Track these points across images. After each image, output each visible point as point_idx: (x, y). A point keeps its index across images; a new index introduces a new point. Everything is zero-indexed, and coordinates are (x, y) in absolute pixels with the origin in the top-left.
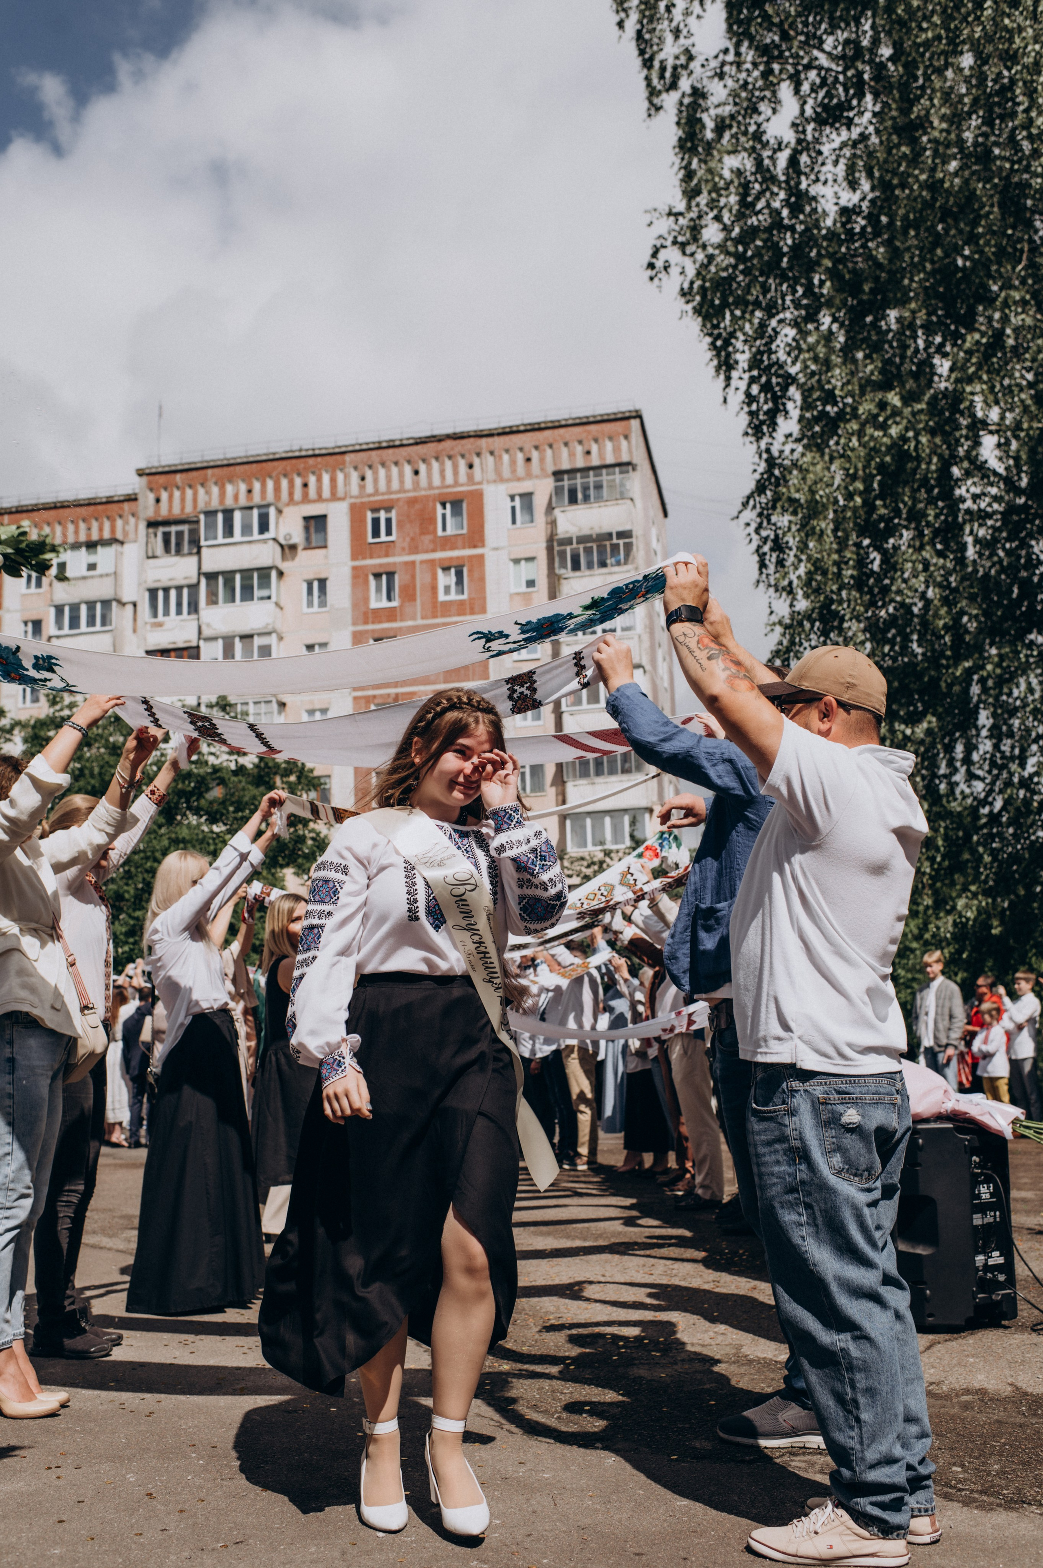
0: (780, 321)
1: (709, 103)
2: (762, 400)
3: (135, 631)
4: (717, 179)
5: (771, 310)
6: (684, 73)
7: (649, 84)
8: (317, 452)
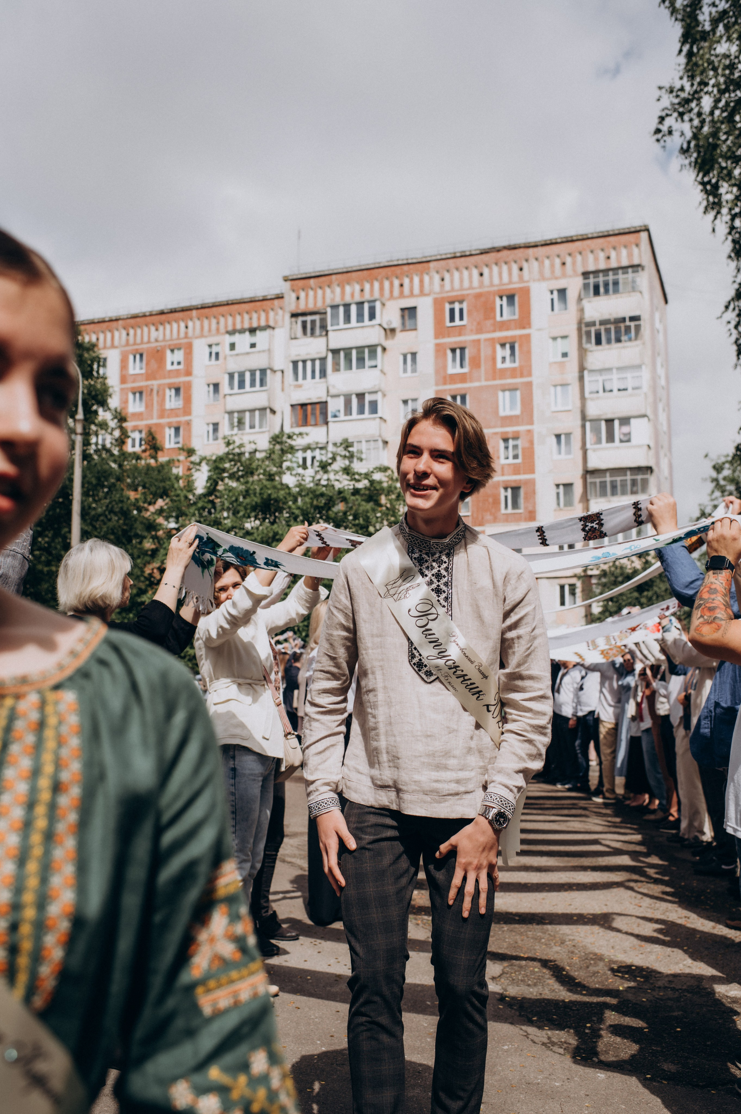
3: (283, 390)
8: (410, 261)
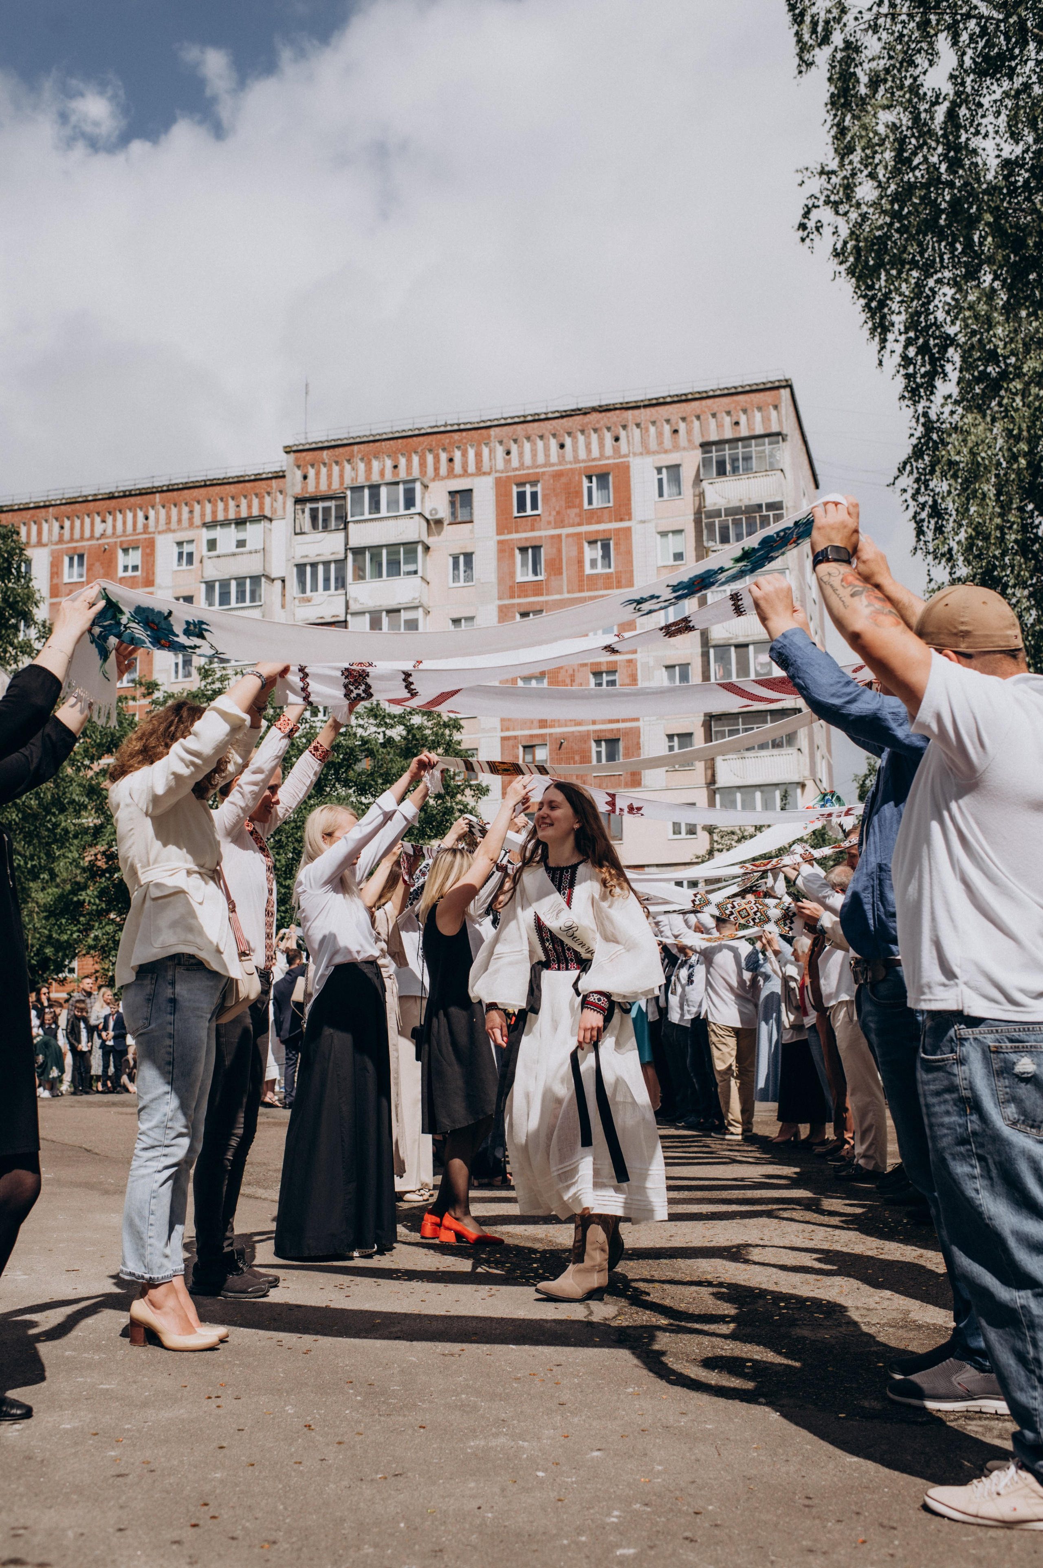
0: (939, 281)
1: (863, 56)
2: (919, 362)
3: (283, 606)
4: (871, 135)
5: (928, 269)
6: (836, 26)
7: (799, 40)
8: (462, 427)
